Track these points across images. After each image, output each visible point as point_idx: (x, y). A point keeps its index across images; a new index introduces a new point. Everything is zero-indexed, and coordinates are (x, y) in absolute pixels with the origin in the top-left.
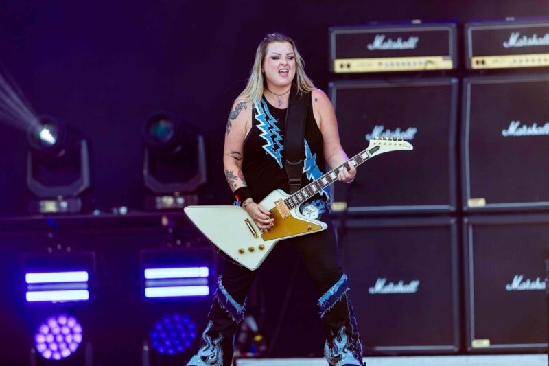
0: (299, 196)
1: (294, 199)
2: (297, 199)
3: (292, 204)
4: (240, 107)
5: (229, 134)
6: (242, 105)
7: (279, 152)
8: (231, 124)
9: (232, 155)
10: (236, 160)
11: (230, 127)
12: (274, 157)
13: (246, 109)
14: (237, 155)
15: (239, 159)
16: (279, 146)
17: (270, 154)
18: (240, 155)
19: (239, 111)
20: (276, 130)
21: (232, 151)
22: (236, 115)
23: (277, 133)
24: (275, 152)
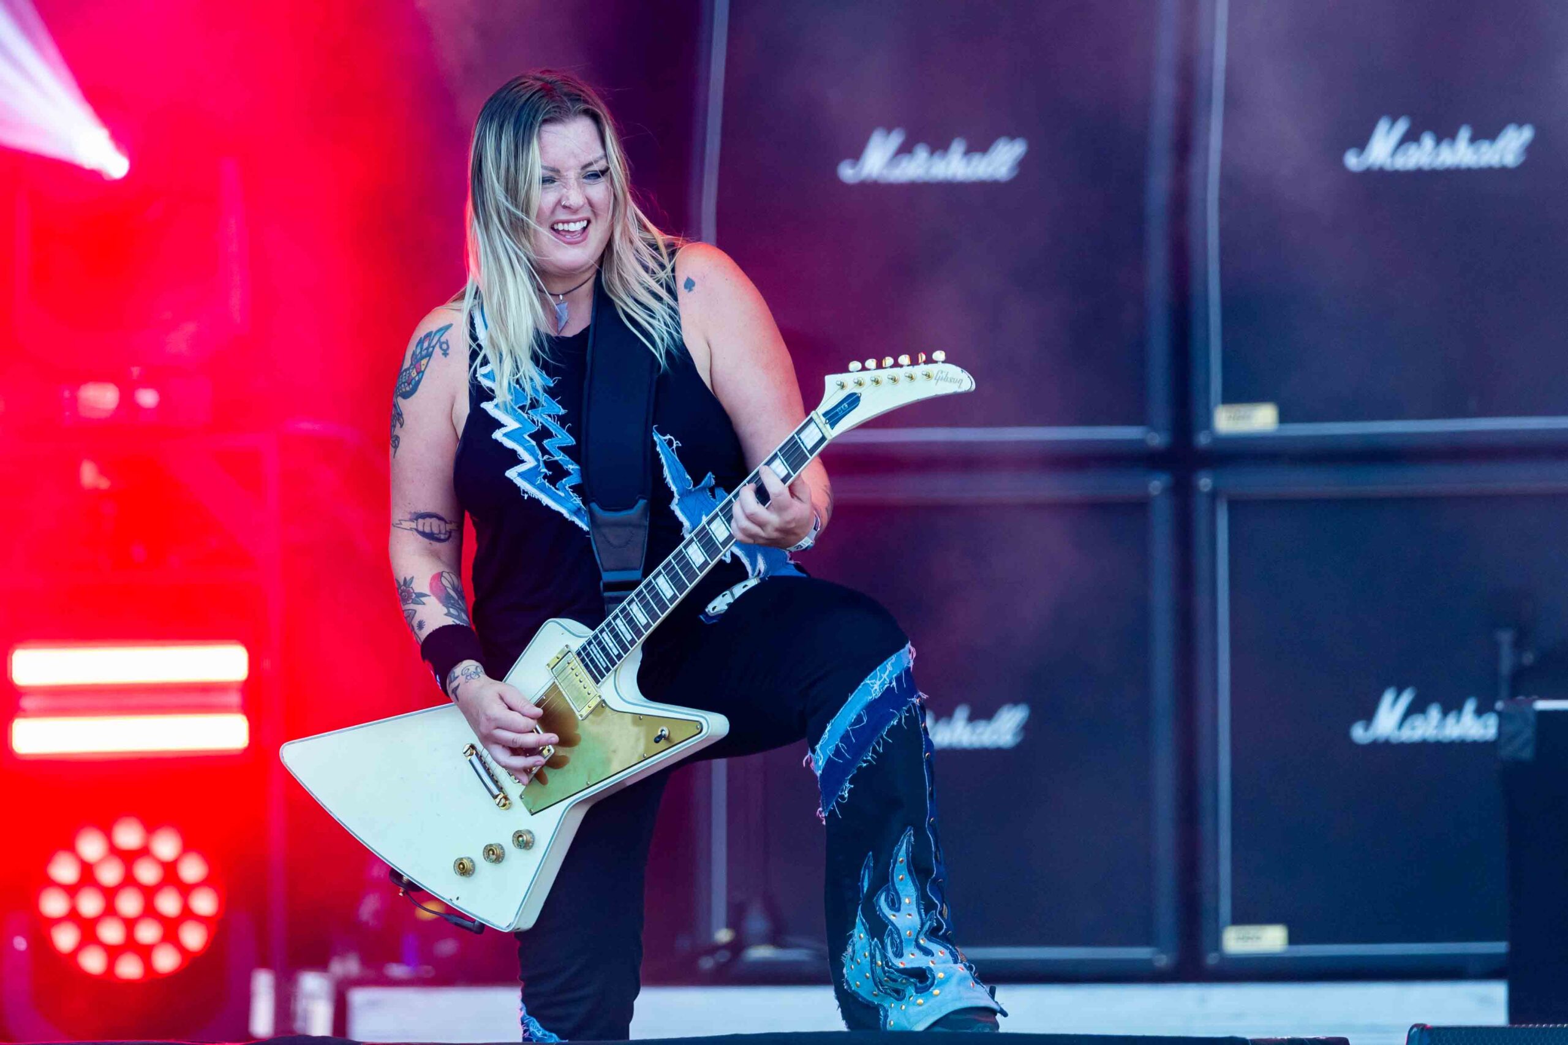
0: (621, 625)
1: (607, 638)
2: (616, 636)
3: (602, 662)
4: (427, 349)
5: (399, 450)
6: (432, 340)
7: (570, 487)
8: (400, 415)
9: (413, 525)
10: (426, 541)
11: (398, 425)
12: (556, 510)
13: (445, 354)
14: (431, 523)
15: (442, 537)
16: (565, 467)
17: (536, 497)
18: (446, 522)
19: (422, 363)
20: (550, 411)
21: (413, 511)
22: (414, 378)
23: (554, 421)
24: (556, 491)
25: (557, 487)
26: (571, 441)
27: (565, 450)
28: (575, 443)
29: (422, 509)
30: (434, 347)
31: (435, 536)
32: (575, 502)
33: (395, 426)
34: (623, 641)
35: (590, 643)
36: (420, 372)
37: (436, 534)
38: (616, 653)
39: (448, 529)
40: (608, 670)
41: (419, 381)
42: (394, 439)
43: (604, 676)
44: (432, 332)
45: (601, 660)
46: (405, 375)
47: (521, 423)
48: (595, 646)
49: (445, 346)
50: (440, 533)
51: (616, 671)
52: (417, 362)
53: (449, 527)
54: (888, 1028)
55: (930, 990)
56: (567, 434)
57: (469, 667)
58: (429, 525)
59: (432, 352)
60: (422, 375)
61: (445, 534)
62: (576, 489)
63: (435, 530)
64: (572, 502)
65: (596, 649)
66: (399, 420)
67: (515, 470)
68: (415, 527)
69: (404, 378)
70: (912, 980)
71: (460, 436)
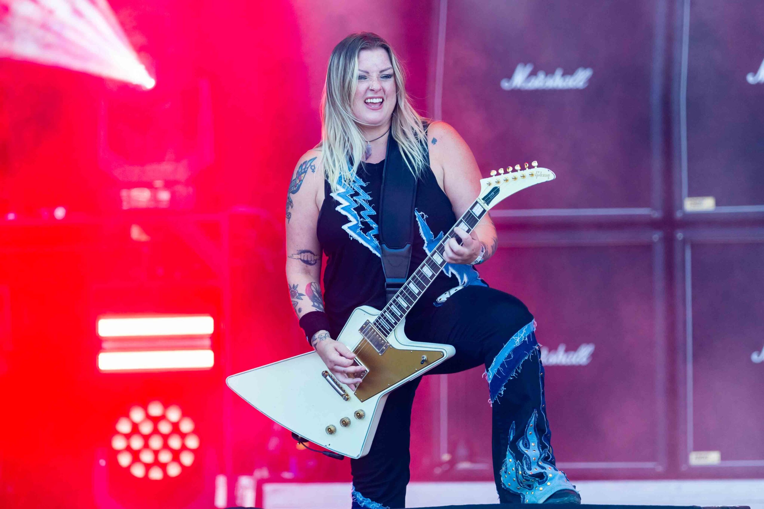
4: (304, 169)
5: (291, 219)
6: (307, 165)
7: (373, 235)
8: (291, 202)
9: (299, 256)
10: (305, 265)
11: (290, 207)
12: (366, 246)
13: (313, 171)
14: (307, 256)
15: (312, 262)
16: (371, 225)
17: (357, 239)
18: (314, 255)
19: (302, 176)
20: (364, 197)
21: (299, 250)
22: (298, 184)
23: (366, 203)
24: (366, 236)
25: (367, 234)
26: (374, 213)
27: (371, 217)
28: (376, 214)
29: (304, 248)
30: (308, 168)
31: (309, 262)
32: (375, 243)
33: (288, 208)
34: (397, 316)
35: (380, 318)
36: (301, 181)
37: (310, 261)
38: (394, 322)
39: (315, 259)
40: (391, 330)
41: (301, 184)
42: (288, 215)
43: (389, 333)
44: (306, 161)
45: (387, 326)
46: (294, 182)
47: (349, 202)
48: (382, 320)
49: (313, 168)
50: (311, 260)
51: (395, 330)
52: (299, 176)
53: (316, 258)
54: (525, 503)
55: (546, 483)
56: (372, 209)
57: (321, 334)
58: (305, 256)
59: (307, 170)
60: (302, 182)
61: (314, 261)
62: (375, 236)
63: (309, 259)
64: (374, 243)
65: (384, 321)
66: (290, 204)
67: (347, 226)
68: (300, 257)
69: (293, 184)
70: (537, 479)
71: (320, 210)
